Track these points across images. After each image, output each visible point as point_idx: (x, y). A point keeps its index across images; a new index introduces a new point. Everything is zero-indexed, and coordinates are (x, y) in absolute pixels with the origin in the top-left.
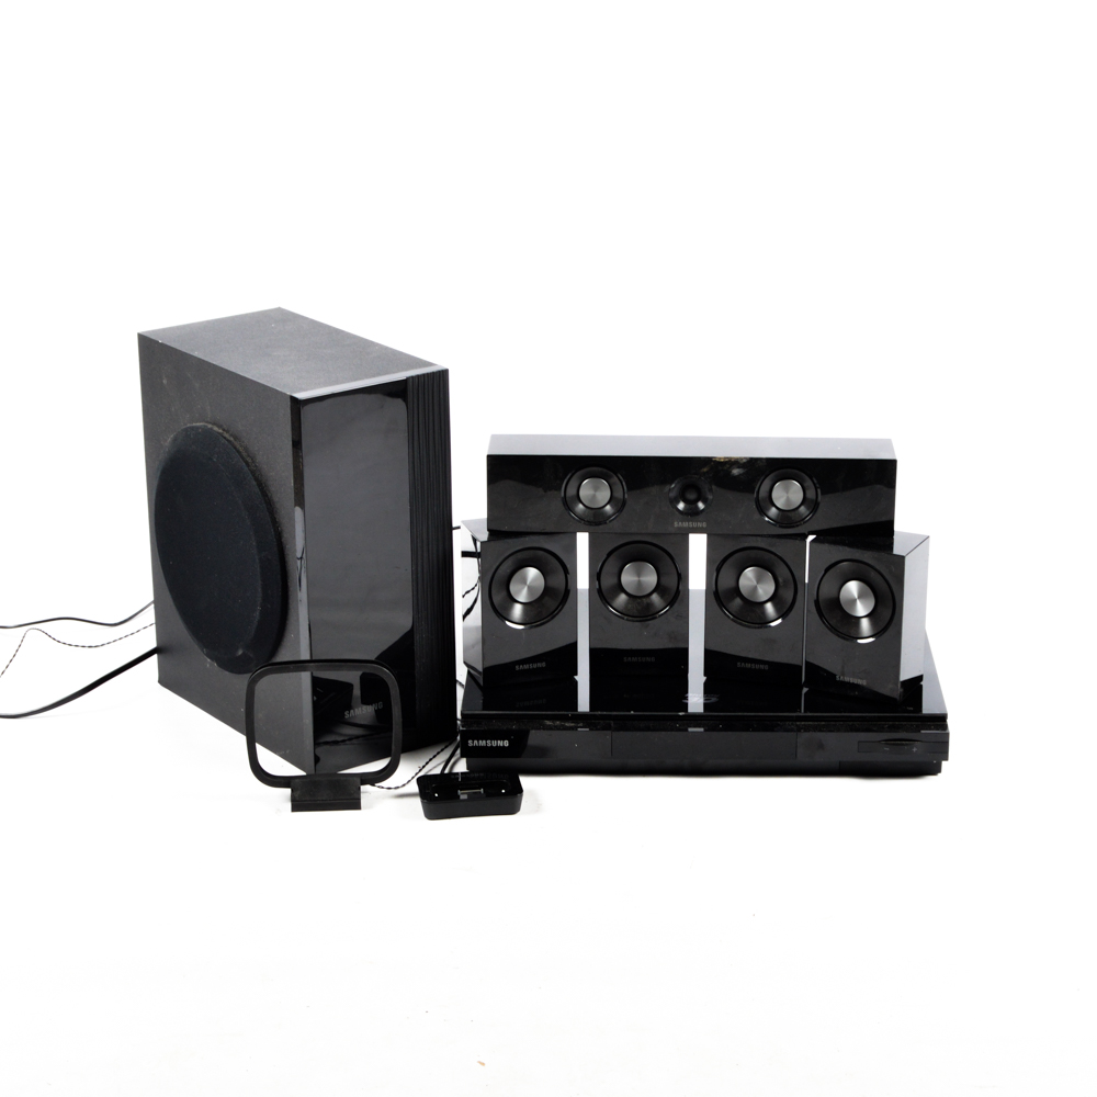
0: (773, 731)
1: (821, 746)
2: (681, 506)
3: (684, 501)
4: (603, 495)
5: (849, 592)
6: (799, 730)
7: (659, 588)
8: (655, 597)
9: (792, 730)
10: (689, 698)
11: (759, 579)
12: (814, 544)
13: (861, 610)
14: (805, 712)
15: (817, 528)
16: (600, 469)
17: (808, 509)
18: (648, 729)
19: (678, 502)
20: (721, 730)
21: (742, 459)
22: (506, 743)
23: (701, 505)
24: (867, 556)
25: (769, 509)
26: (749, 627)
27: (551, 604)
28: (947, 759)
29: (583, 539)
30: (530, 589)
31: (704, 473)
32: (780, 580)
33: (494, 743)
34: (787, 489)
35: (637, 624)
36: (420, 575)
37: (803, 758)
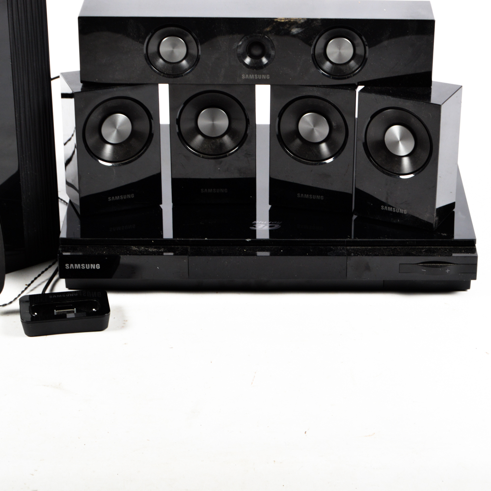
0: (326, 255)
1: (368, 268)
2: (248, 60)
3: (250, 57)
4: (180, 51)
5: (393, 135)
6: (349, 254)
7: (230, 131)
8: (226, 139)
9: (342, 255)
10: (257, 225)
11: (316, 123)
12: (363, 94)
13: (403, 150)
14: (355, 238)
15: (365, 79)
16: (177, 29)
17: (357, 63)
18: (219, 254)
19: (245, 58)
20: (282, 254)
21: (300, 19)
22: (98, 266)
23: (265, 60)
24: (408, 105)
25: (324, 63)
26: (307, 164)
27: (137, 145)
28: (475, 278)
29: (164, 90)
30: (119, 133)
31: (267, 32)
32: (334, 124)
33: (88, 267)
34: (339, 46)
35: (212, 161)
36: (22, 122)
37: (352, 277)
